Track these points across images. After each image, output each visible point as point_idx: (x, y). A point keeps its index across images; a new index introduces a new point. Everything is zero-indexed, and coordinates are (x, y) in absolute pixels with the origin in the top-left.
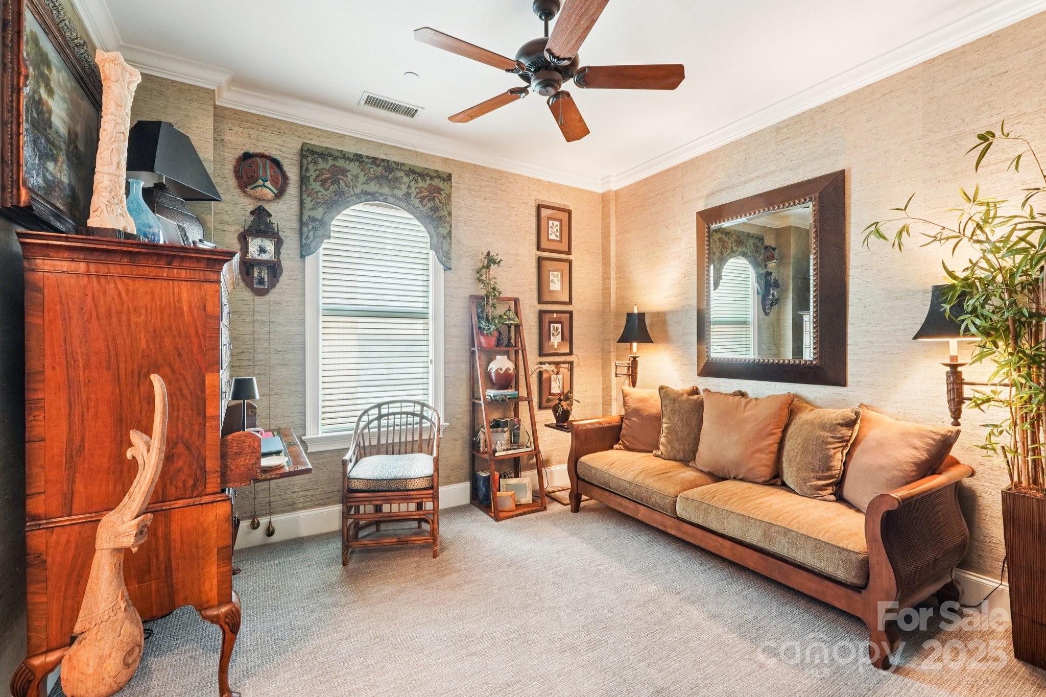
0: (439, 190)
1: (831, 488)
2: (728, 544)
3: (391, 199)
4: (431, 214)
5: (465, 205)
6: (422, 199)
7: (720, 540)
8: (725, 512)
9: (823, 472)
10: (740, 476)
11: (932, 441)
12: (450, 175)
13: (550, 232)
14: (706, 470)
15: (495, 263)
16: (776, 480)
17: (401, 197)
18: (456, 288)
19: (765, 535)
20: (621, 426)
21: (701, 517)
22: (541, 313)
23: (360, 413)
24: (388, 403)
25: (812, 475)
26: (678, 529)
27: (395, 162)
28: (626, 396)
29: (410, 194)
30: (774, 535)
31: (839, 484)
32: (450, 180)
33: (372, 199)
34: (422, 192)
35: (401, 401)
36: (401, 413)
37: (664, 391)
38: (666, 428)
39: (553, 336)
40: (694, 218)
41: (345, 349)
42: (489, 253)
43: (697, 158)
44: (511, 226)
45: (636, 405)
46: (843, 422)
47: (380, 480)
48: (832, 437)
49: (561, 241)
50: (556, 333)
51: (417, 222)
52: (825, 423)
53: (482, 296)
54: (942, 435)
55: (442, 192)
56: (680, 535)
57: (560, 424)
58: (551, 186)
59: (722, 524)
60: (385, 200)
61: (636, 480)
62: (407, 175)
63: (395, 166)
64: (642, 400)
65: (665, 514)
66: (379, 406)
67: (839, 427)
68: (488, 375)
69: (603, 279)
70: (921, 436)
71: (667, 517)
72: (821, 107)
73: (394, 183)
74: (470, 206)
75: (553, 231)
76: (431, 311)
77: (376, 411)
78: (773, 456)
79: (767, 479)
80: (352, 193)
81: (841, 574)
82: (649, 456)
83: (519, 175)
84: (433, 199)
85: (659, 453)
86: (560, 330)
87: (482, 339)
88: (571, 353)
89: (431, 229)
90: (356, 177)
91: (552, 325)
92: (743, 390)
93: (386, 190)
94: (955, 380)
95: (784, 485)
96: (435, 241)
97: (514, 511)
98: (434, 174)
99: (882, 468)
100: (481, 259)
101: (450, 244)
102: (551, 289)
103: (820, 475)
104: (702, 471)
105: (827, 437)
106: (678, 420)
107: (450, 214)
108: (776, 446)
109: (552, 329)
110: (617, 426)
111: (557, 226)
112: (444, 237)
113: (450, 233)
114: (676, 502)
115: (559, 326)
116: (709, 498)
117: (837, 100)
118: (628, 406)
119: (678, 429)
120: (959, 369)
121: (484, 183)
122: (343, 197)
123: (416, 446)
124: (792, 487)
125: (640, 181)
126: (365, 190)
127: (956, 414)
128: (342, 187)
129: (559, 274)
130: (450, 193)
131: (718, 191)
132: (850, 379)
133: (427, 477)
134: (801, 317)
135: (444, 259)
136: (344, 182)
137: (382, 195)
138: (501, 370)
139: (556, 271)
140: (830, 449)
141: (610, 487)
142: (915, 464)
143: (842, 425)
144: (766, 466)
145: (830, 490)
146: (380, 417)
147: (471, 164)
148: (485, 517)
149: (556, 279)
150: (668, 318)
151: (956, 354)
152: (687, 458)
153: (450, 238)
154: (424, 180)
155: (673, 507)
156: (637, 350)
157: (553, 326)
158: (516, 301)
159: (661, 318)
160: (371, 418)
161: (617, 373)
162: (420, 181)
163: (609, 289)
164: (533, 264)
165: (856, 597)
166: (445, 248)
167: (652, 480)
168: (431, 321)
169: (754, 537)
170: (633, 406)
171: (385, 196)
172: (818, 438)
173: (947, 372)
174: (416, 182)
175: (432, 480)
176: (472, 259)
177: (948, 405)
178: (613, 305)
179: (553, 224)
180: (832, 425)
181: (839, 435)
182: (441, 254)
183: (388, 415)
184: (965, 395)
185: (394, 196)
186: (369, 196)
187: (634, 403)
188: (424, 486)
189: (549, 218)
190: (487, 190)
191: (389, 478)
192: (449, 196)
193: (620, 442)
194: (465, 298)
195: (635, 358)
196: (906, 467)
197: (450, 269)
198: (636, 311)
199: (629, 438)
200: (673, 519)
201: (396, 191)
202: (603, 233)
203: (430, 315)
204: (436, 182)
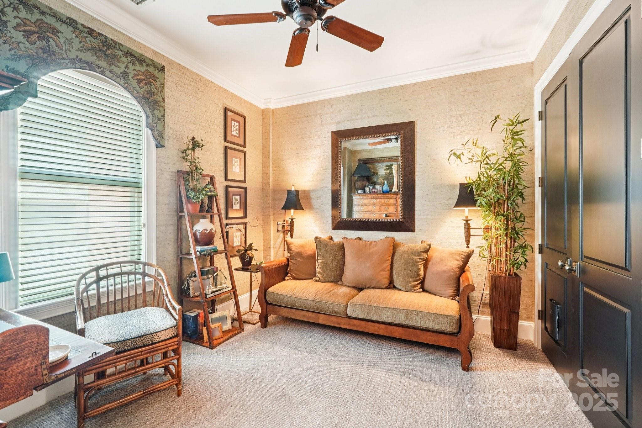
0: (155, 78)
1: (419, 285)
2: (383, 326)
3: (108, 73)
4: (148, 96)
5: (173, 95)
6: (139, 81)
7: (378, 325)
8: (380, 308)
9: (416, 278)
10: (372, 286)
11: (464, 256)
12: (163, 67)
13: (233, 130)
14: (351, 285)
15: (199, 147)
16: (391, 286)
17: (119, 74)
18: (165, 163)
19: (407, 317)
20: (288, 265)
21: (366, 314)
22: (227, 187)
23: (78, 277)
24: (106, 266)
25: (411, 280)
26: (349, 324)
27: (112, 40)
28: (290, 244)
29: (128, 74)
30: (412, 316)
31: (422, 283)
32: (164, 71)
33: (87, 68)
34: (139, 75)
35: (120, 263)
36: (121, 274)
37: (319, 239)
38: (321, 263)
39: (235, 204)
40: (330, 134)
41: (62, 215)
42: (193, 138)
43: (331, 99)
44: (207, 119)
45: (298, 250)
46: (423, 250)
47: (124, 341)
48: (419, 259)
49: (239, 137)
50: (236, 203)
51: (134, 102)
52: (415, 252)
53: (188, 172)
54: (467, 253)
55: (157, 80)
56: (350, 328)
57: (246, 267)
58: (234, 97)
59: (380, 315)
60: (102, 73)
61: (316, 298)
62: (126, 56)
63: (113, 44)
64: (302, 246)
65: (338, 316)
66: (97, 269)
67: (422, 253)
68: (195, 235)
69: (264, 167)
70: (459, 254)
71: (341, 318)
72: (402, 86)
73: (112, 59)
74: (177, 97)
75: (235, 129)
76: (143, 181)
77: (94, 274)
78: (389, 272)
79: (387, 285)
80: (65, 56)
81: (448, 329)
82: (311, 282)
83: (212, 82)
84: (149, 83)
85: (318, 279)
86: (239, 200)
87: (190, 206)
88: (245, 217)
89: (147, 109)
90: (70, 41)
91: (234, 196)
92: (360, 237)
93: (103, 64)
94: (468, 227)
95: (395, 287)
96: (151, 121)
97: (222, 338)
98: (150, 63)
99: (445, 272)
100: (185, 143)
101: (164, 125)
102: (233, 170)
103: (415, 279)
104: (348, 286)
105: (417, 259)
106: (329, 258)
107: (164, 100)
108: (389, 266)
109: (234, 200)
110: (286, 264)
111: (237, 126)
112: (159, 119)
113: (163, 116)
114: (347, 308)
115: (238, 197)
116: (368, 302)
117: (410, 84)
118: (293, 251)
119: (330, 263)
120: (469, 222)
121: (187, 82)
122: (53, 57)
123: (140, 301)
124: (400, 287)
125: (291, 106)
126: (80, 57)
127: (468, 242)
128: (53, 46)
129: (238, 160)
130: (164, 83)
131: (345, 121)
132: (416, 228)
133: (172, 327)
134: (352, 197)
135: (158, 137)
136: (56, 42)
137: (99, 67)
138: (207, 230)
139: (237, 158)
140: (418, 265)
141: (296, 306)
142: (458, 268)
143: (423, 252)
144: (386, 278)
145: (419, 287)
146: (99, 279)
147: (177, 64)
148: (200, 348)
149: (236, 164)
150: (312, 194)
151: (468, 215)
152: (337, 279)
153: (164, 120)
154: (142, 65)
155: (345, 312)
156: (294, 214)
157: (235, 198)
158: (212, 178)
159: (307, 194)
160: (89, 281)
161: (279, 229)
162: (137, 64)
163: (268, 174)
164: (222, 151)
165: (455, 338)
166: (160, 128)
167: (327, 297)
168: (143, 190)
169: (400, 319)
170: (296, 250)
171: (102, 69)
172: (413, 260)
173: (465, 223)
174: (134, 64)
175: (177, 329)
176: (178, 141)
177: (465, 239)
178: (271, 184)
179: (234, 124)
180: (418, 253)
181: (422, 257)
182: (156, 133)
183: (107, 277)
184: (471, 234)
185: (111, 71)
186: (85, 65)
187: (296, 249)
188: (170, 336)
189: (233, 120)
190: (190, 87)
191: (133, 336)
192: (163, 84)
193: (289, 275)
194: (172, 172)
195: (292, 219)
196: (455, 270)
197: (164, 147)
198: (293, 189)
199: (295, 272)
200: (345, 319)
201: (113, 67)
202: (263, 136)
203: (143, 185)
204: (151, 69)
